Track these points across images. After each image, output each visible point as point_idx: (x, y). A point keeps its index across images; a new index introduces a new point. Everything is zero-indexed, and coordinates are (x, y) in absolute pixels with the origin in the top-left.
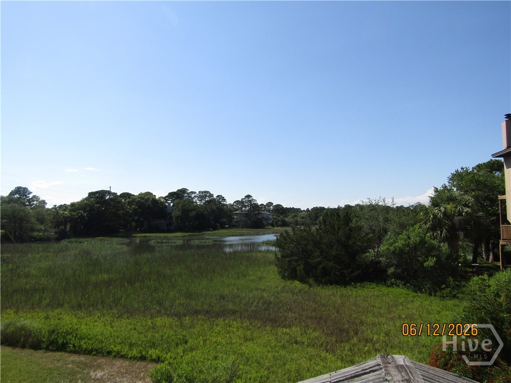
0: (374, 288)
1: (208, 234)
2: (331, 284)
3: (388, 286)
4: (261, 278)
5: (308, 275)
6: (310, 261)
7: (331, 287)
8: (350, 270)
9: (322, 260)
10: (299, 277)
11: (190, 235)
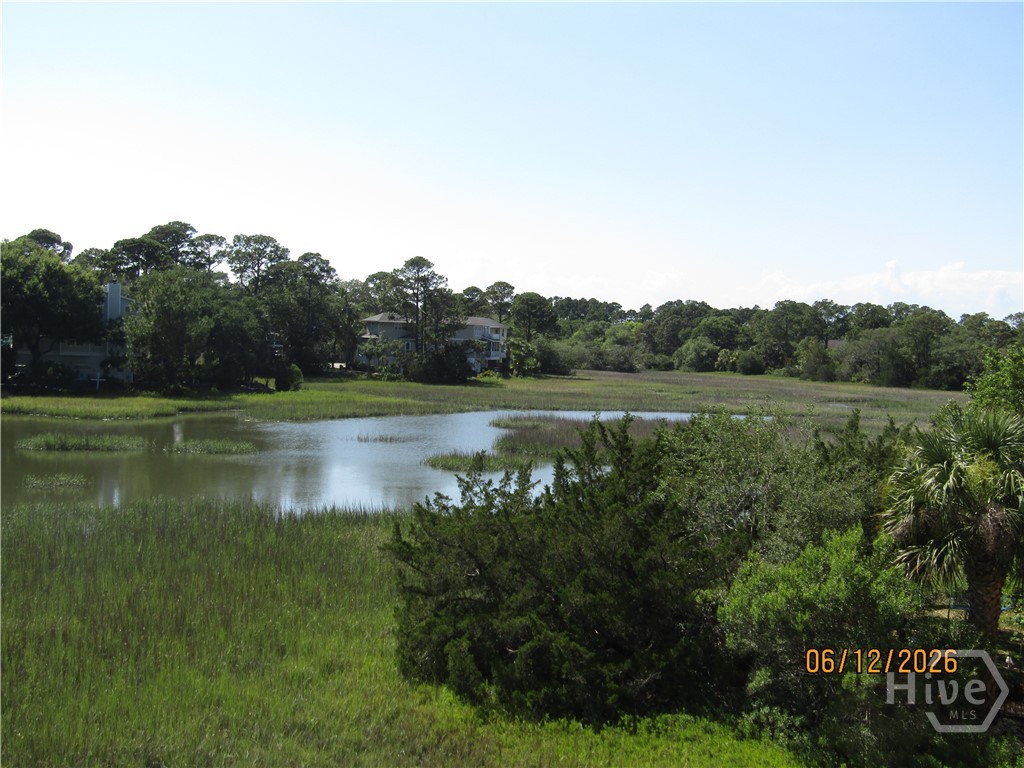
0: (692, 739)
1: (253, 406)
2: (554, 717)
3: (741, 737)
4: (329, 669)
5: (486, 674)
6: (496, 623)
7: (553, 725)
8: (627, 665)
9: (534, 622)
10: (452, 677)
11: (184, 410)
